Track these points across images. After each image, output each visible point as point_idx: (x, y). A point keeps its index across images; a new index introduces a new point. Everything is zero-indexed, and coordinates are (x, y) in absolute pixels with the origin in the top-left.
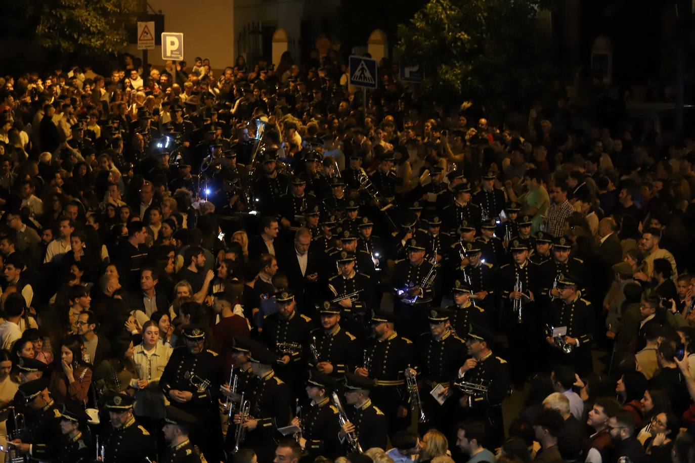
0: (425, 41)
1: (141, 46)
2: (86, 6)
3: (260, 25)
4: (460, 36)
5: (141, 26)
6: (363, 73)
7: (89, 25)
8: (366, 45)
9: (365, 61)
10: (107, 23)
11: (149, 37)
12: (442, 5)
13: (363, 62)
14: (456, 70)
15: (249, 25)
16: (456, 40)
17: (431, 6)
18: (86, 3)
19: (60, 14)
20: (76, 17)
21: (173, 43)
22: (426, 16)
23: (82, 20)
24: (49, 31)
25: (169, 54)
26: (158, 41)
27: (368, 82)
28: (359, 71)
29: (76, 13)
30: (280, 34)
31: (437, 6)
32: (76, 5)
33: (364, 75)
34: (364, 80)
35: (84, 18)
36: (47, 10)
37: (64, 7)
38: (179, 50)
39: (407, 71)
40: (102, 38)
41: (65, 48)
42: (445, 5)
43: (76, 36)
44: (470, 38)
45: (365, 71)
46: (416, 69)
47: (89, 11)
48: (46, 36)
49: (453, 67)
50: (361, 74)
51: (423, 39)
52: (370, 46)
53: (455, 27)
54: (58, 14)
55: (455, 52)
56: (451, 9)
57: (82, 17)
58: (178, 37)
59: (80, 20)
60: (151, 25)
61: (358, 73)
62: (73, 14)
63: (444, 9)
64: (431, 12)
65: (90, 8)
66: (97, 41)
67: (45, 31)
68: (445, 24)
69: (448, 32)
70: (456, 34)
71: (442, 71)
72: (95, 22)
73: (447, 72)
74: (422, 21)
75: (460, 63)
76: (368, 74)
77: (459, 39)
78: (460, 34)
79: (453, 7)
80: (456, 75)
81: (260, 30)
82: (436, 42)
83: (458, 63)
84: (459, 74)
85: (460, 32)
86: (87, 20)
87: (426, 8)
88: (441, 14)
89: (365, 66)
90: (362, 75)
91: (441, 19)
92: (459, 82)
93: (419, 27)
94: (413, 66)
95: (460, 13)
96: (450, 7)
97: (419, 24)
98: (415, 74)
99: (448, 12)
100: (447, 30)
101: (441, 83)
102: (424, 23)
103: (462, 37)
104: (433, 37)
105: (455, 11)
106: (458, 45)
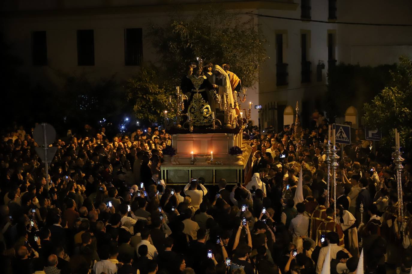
0: (382, 114)
2: (165, 92)
3: (276, 105)
4: (404, 110)
6: (341, 134)
7: (167, 105)
8: (344, 116)
9: (343, 127)
12: (392, 91)
13: (341, 128)
14: (402, 132)
15: (269, 104)
16: (401, 113)
17: (385, 91)
18: (165, 91)
19: (149, 98)
20: (159, 100)
22: (382, 98)
23: (162, 101)
24: (142, 109)
27: (345, 140)
28: (339, 133)
29: (159, 97)
30: (288, 110)
31: (389, 91)
32: (159, 92)
33: (342, 136)
34: (342, 139)
35: (164, 100)
36: (141, 96)
37: (151, 94)
39: (370, 133)
41: (152, 119)
42: (394, 90)
43: (159, 112)
44: (410, 111)
45: (342, 133)
46: (376, 132)
47: (167, 96)
48: (139, 112)
50: (340, 136)
51: (380, 112)
52: (346, 117)
53: (401, 104)
54: (147, 97)
55: (401, 121)
56: (398, 93)
57: (162, 99)
59: (161, 102)
62: (157, 98)
63: (393, 93)
64: (385, 95)
65: (167, 94)
66: (172, 115)
67: (139, 109)
68: (394, 102)
69: (397, 108)
70: (401, 109)
71: (393, 133)
74: (379, 100)
75: (404, 128)
76: (344, 135)
77: (404, 112)
79: (399, 92)
81: (276, 107)
82: (388, 114)
83: (403, 128)
84: (404, 135)
85: (404, 108)
86: (166, 101)
87: (382, 93)
88: (392, 97)
89: (343, 130)
90: (341, 136)
91: (392, 100)
92: (403, 140)
93: (377, 105)
94: (374, 130)
95: (404, 95)
96: (398, 92)
97: (377, 103)
98: (375, 135)
99: (396, 95)
100: (395, 106)
101: (392, 140)
102: (381, 102)
103: (405, 111)
104: (387, 111)
105: (400, 94)
106: (403, 116)
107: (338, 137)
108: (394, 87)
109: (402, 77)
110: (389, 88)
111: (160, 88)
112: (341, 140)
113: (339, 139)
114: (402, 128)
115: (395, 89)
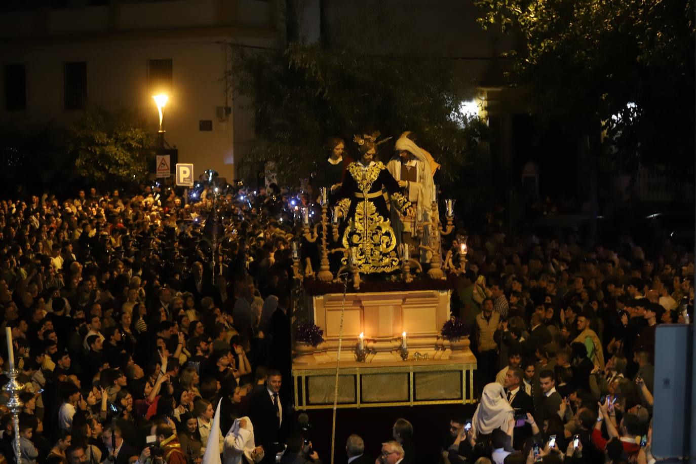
1: (159, 175)
2: (115, 143)
5: (159, 159)
7: (117, 159)
10: (132, 157)
11: (165, 167)
18: (115, 141)
19: (95, 150)
20: (107, 152)
23: (111, 154)
24: (86, 164)
26: (173, 170)
29: (107, 149)
30: (270, 165)
32: (107, 142)
35: (114, 153)
36: (84, 147)
37: (97, 145)
38: (190, 177)
40: (128, 169)
41: (98, 177)
43: (107, 168)
47: (117, 147)
48: (83, 167)
54: (93, 149)
57: (112, 152)
60: (167, 158)
62: (105, 150)
65: (119, 145)
66: (123, 171)
67: (82, 164)
72: (121, 156)
86: (116, 154)
111: (109, 137)
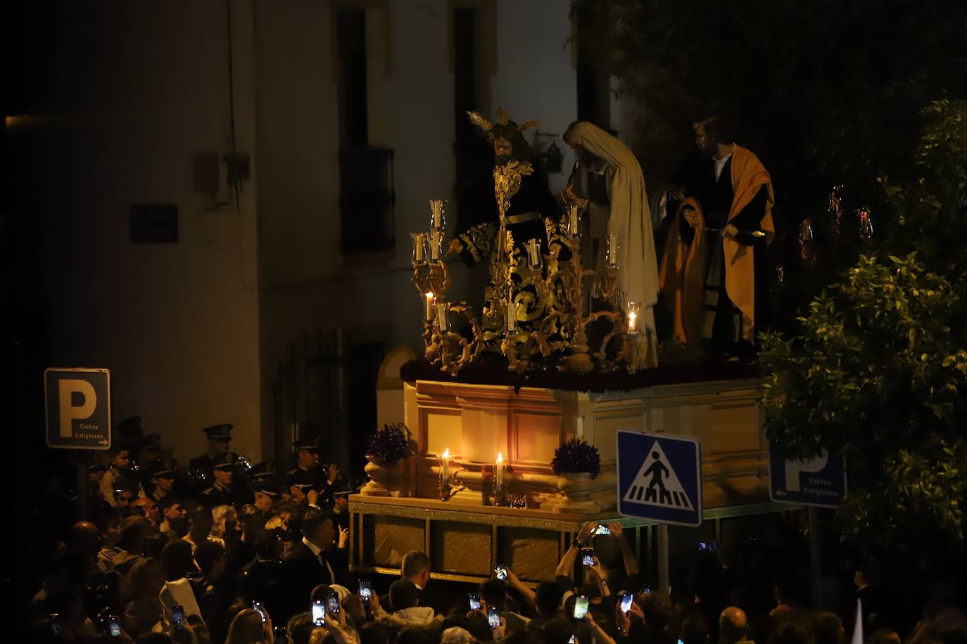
0: (845, 380)
4: (953, 364)
6: (658, 479)
12: (896, 272)
13: (656, 447)
14: (945, 466)
16: (941, 374)
17: (862, 274)
21: (78, 399)
22: (845, 304)
25: (66, 431)
27: (674, 506)
28: (646, 474)
31: (879, 273)
33: (662, 487)
34: (662, 501)
38: (98, 417)
39: (793, 472)
42: (903, 270)
45: (663, 473)
46: (818, 464)
49: (934, 457)
50: (652, 483)
51: (839, 373)
53: (939, 335)
55: (938, 412)
56: (923, 283)
58: (95, 380)
61: (642, 480)
63: (902, 282)
64: (863, 291)
68: (908, 327)
69: (918, 353)
70: (941, 358)
71: (902, 471)
73: (915, 474)
74: (833, 320)
76: (672, 483)
77: (953, 372)
78: (954, 358)
79: (930, 276)
80: (944, 483)
81: (340, 353)
82: (877, 381)
83: (950, 447)
84: (955, 479)
85: (953, 353)
87: (848, 283)
88: (893, 300)
89: (663, 459)
90: (657, 487)
91: (895, 314)
92: (954, 503)
93: (825, 338)
94: (811, 456)
95: (951, 293)
96: (921, 276)
97: (824, 330)
98: (817, 482)
99: (916, 293)
100: (912, 345)
101: (899, 506)
102: (841, 327)
103: (959, 366)
104: (870, 369)
105: (935, 288)
106: (948, 390)
107: (641, 489)
108: (902, 254)
109: (938, 205)
110: (877, 262)
112: (658, 504)
113: (647, 499)
114: (946, 450)
115: (905, 264)
